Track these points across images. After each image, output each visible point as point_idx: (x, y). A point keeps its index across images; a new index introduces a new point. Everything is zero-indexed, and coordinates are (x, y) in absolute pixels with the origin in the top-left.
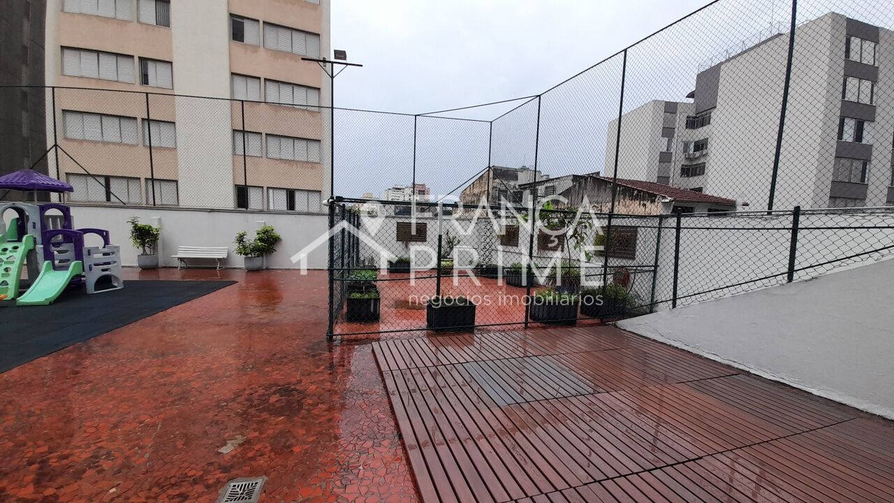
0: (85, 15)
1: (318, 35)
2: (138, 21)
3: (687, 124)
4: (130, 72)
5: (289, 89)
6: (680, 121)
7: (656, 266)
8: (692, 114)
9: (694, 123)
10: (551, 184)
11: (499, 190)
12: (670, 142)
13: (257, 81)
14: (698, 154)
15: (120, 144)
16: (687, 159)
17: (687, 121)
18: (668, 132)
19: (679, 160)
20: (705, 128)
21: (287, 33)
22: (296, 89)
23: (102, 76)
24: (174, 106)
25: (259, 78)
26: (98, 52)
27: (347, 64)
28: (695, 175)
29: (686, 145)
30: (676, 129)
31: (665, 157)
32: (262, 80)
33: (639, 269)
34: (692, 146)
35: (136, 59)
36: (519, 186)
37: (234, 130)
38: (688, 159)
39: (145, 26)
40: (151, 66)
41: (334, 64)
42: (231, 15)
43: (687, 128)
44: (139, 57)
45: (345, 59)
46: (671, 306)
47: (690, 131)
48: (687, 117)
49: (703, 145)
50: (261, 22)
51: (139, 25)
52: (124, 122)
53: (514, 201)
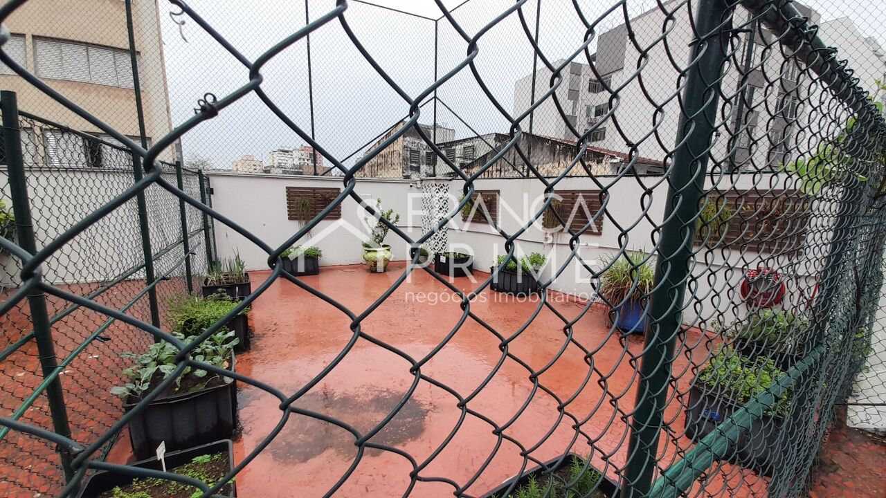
3: (589, 88)
6: (584, 84)
8: (594, 77)
9: (595, 86)
10: (470, 144)
11: (411, 150)
12: (575, 105)
14: (598, 119)
16: (589, 123)
17: (590, 85)
18: (573, 95)
19: (582, 124)
28: (597, 140)
29: (589, 109)
30: (580, 91)
34: (593, 110)
38: (591, 124)
43: (589, 91)
47: (592, 94)
48: (590, 80)
49: (603, 109)
53: (428, 164)
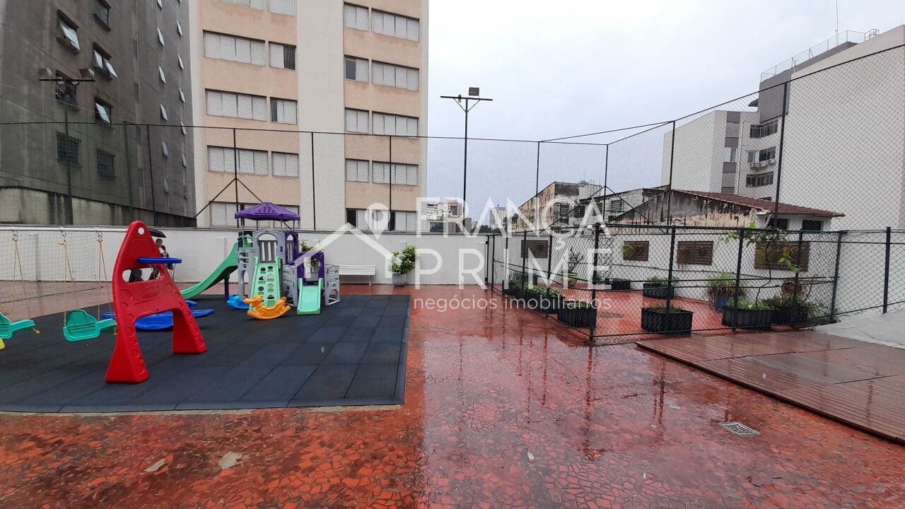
0: (226, 60)
1: (418, 69)
2: (270, 67)
3: (751, 133)
4: (263, 109)
5: (393, 119)
6: (744, 130)
7: (836, 277)
8: (757, 122)
9: (758, 131)
10: (618, 199)
12: (733, 152)
13: (366, 113)
14: (764, 163)
15: (253, 175)
16: (752, 168)
17: (751, 129)
18: (731, 142)
19: (743, 170)
20: (771, 136)
21: (391, 69)
22: (398, 119)
23: (240, 116)
24: (298, 140)
25: (368, 111)
26: (237, 94)
27: (479, 99)
28: (763, 185)
29: (751, 154)
30: (740, 139)
31: (729, 168)
32: (371, 113)
33: (814, 281)
34: (757, 155)
35: (268, 99)
36: (581, 200)
37: (346, 159)
38: (754, 168)
39: (276, 70)
40: (279, 104)
41: (469, 100)
42: (346, 56)
43: (751, 137)
44: (271, 98)
45: (478, 95)
46: (882, 312)
47: (754, 140)
48: (752, 126)
49: (769, 153)
50: (370, 61)
51: (271, 69)
52: (257, 155)
53: (576, 216)
